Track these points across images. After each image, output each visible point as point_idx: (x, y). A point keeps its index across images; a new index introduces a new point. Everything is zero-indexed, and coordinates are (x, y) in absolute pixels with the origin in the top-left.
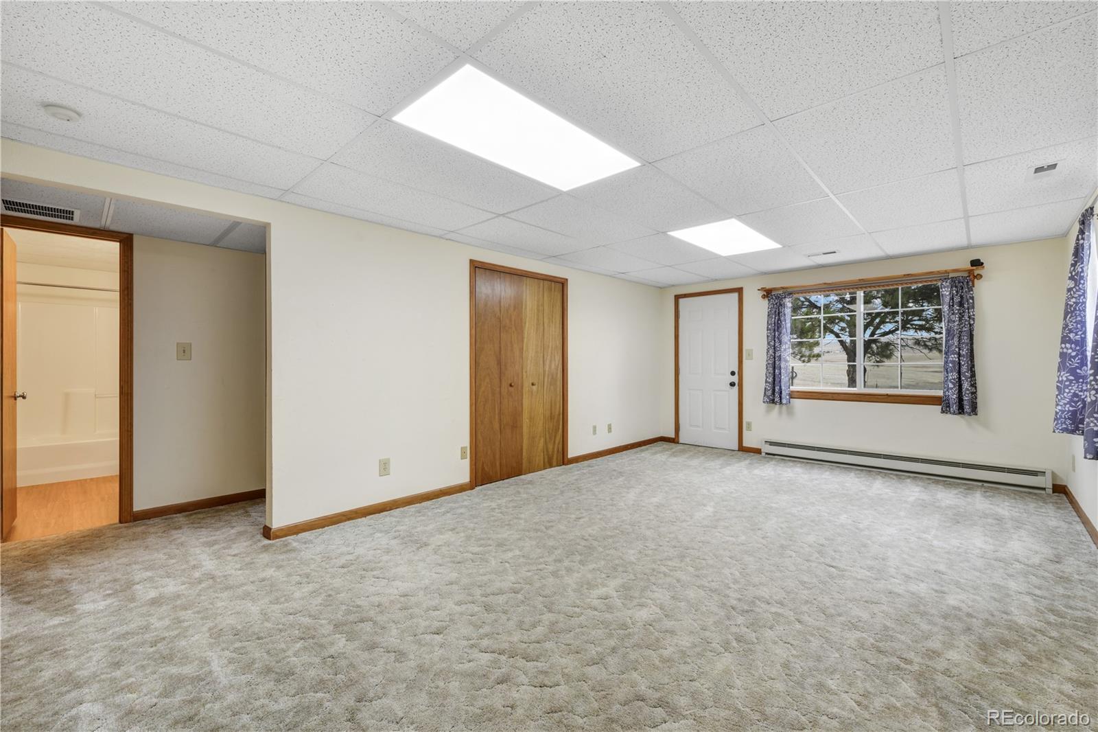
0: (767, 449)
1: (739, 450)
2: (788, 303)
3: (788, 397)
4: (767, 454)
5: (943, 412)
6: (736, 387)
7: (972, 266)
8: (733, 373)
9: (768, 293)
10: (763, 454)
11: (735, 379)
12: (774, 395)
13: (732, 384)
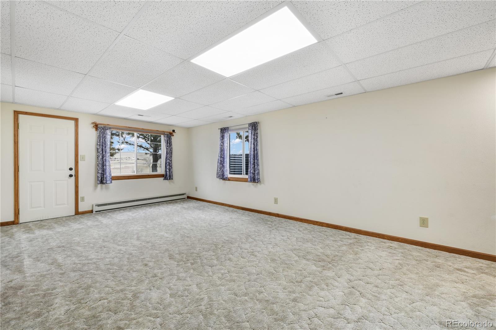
0: (96, 209)
1: (75, 215)
2: (108, 132)
3: (111, 180)
4: (96, 212)
5: (164, 179)
6: (73, 178)
7: (173, 132)
8: (71, 169)
9: (96, 126)
10: (94, 212)
11: (73, 172)
12: (102, 179)
13: (71, 176)
